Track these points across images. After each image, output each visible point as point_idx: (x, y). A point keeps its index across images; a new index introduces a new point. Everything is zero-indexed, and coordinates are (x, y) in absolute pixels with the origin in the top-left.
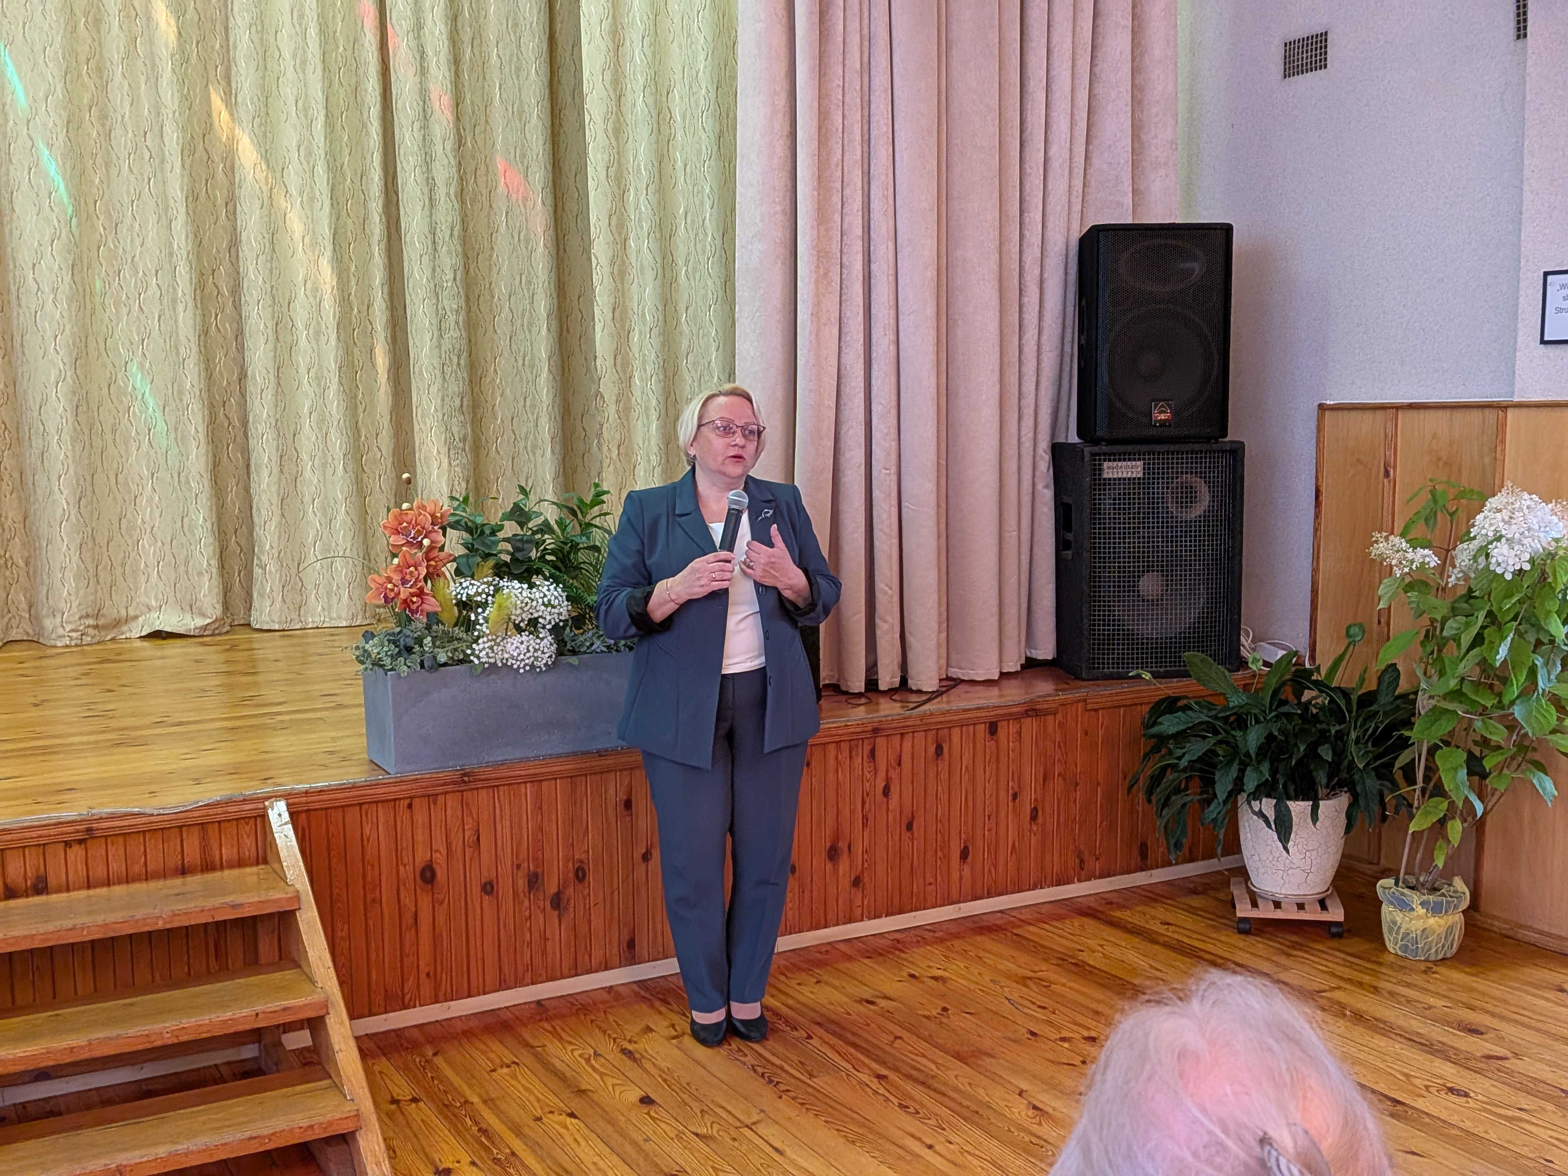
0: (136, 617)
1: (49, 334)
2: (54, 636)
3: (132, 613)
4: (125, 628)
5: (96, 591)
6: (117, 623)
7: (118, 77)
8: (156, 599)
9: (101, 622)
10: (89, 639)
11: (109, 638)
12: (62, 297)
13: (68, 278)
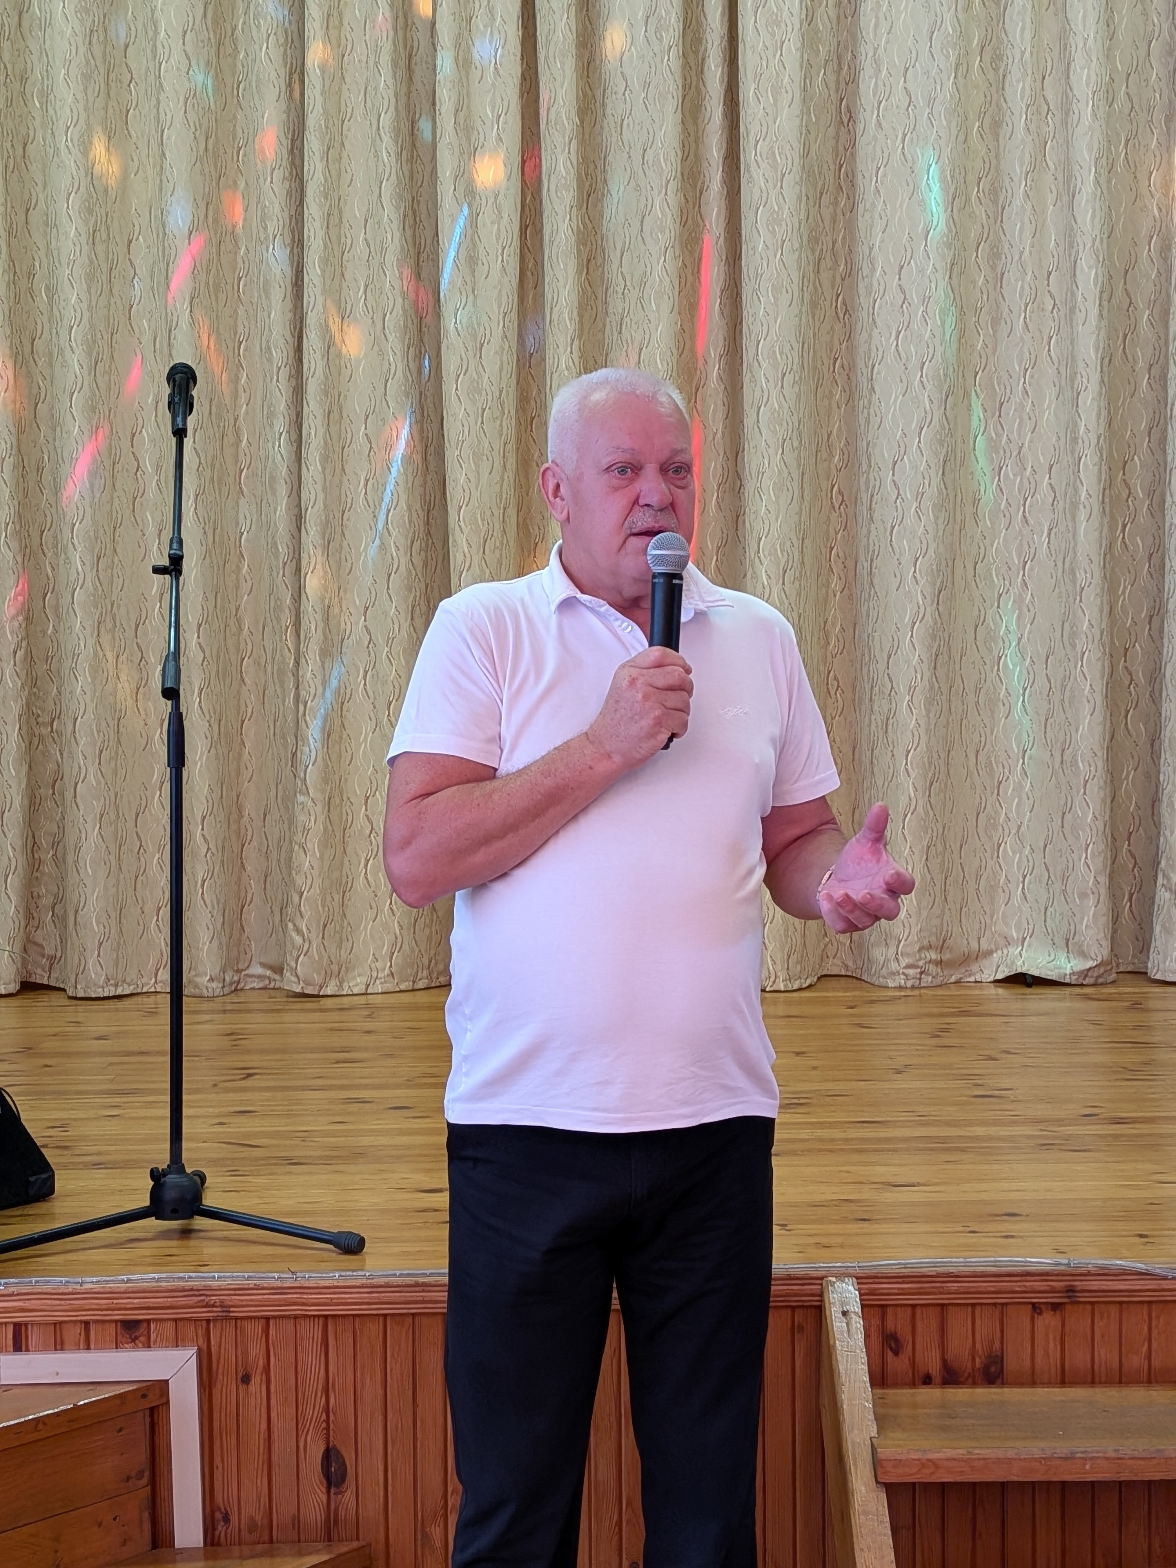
0: (990, 953)
1: (907, 558)
2: (884, 972)
3: (984, 946)
4: (975, 967)
5: (943, 913)
6: (967, 959)
7: (1019, 200)
8: (1018, 927)
9: (946, 956)
10: (930, 978)
11: (953, 979)
12: (928, 503)
13: (936, 480)
